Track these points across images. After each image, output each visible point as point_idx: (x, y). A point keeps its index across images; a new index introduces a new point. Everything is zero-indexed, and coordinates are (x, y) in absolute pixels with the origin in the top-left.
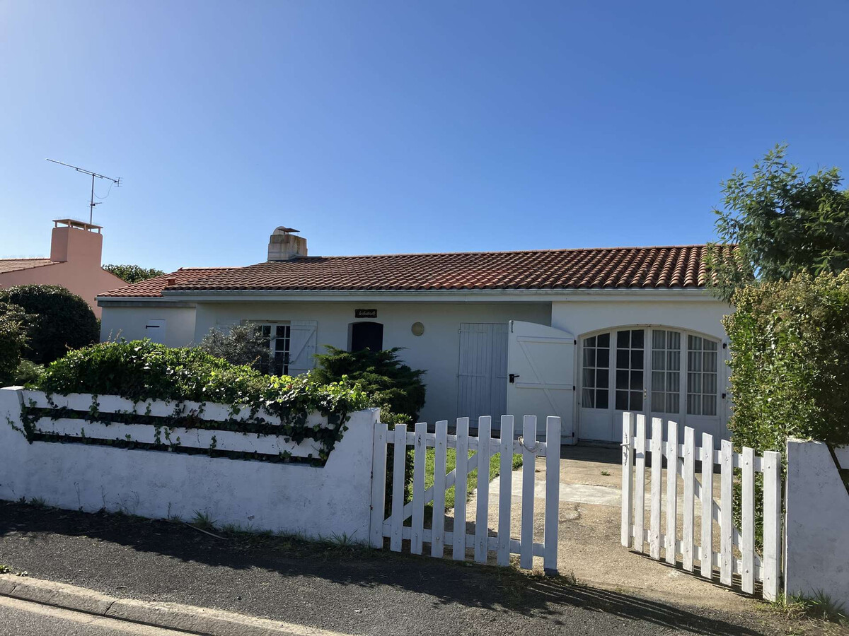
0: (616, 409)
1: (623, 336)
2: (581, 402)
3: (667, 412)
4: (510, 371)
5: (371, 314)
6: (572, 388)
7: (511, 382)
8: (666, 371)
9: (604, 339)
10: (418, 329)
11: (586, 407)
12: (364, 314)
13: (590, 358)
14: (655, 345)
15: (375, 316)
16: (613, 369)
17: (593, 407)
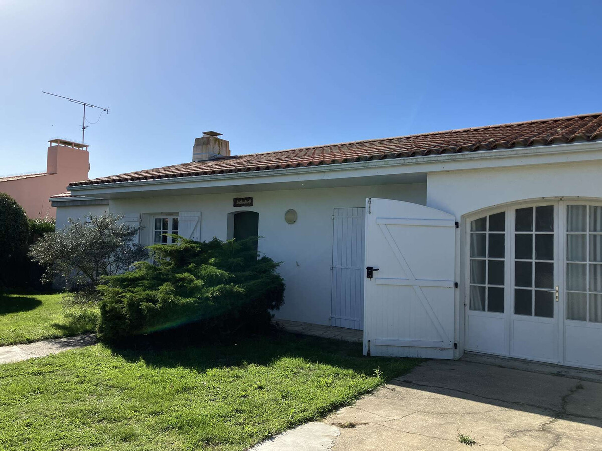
0: (515, 313)
1: (523, 216)
2: (467, 302)
3: (591, 320)
4: (368, 264)
5: (247, 203)
6: (453, 285)
7: (368, 276)
8: (588, 262)
9: (498, 220)
10: (291, 217)
11: (475, 309)
12: (241, 203)
13: (478, 246)
14: (571, 226)
15: (251, 205)
16: (510, 259)
17: (484, 310)
